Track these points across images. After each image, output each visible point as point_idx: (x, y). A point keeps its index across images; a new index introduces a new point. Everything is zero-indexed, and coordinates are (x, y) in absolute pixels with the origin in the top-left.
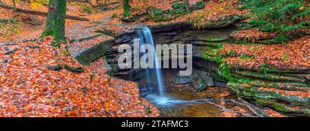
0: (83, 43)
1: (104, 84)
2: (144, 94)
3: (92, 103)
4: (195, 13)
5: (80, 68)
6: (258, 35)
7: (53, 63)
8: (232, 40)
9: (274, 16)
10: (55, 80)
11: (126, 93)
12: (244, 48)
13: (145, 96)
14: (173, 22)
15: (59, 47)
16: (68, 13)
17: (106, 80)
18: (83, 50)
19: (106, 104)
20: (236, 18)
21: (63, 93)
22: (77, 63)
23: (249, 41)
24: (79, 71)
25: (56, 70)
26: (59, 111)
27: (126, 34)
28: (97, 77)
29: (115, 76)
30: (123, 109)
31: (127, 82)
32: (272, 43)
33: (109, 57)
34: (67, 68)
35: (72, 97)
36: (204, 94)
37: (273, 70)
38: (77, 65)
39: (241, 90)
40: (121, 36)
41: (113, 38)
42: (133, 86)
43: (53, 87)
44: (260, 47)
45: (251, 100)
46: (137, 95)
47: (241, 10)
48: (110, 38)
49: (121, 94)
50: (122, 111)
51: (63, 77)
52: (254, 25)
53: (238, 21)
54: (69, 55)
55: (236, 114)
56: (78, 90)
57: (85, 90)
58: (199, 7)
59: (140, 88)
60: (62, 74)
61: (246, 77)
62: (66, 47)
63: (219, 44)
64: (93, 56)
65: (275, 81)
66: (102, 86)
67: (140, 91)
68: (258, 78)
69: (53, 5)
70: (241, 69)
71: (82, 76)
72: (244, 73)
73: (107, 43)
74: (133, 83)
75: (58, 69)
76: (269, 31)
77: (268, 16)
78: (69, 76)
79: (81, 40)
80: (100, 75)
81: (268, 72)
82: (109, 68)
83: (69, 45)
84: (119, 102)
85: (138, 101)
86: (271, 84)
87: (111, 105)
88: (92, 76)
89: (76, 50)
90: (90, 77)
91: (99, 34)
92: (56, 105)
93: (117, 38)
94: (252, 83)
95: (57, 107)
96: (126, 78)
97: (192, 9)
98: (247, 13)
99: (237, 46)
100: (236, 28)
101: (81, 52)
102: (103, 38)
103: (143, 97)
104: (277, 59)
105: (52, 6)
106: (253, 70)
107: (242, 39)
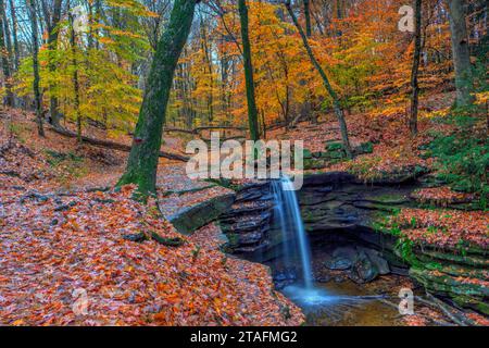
0: (184, 197)
1: (215, 268)
2: (280, 285)
3: (193, 300)
4: (360, 159)
5: (177, 239)
6: (450, 196)
7: (134, 229)
8: (413, 203)
9: (471, 170)
10: (134, 259)
11: (252, 283)
12: (431, 216)
13: (282, 288)
14: (327, 170)
15: (146, 203)
16: (164, 149)
17: (218, 260)
18: (185, 209)
19: (218, 302)
20: (418, 169)
21: (145, 281)
22: (173, 230)
23: (438, 205)
24: (175, 244)
25: (136, 241)
26: (137, 312)
27: (255, 186)
28: (204, 255)
29: (235, 253)
30: (244, 310)
31: (252, 265)
32: (470, 210)
33: (225, 222)
34: (155, 238)
35: (160, 289)
36: (374, 286)
37: (475, 250)
38: (173, 233)
39: (430, 281)
40: (246, 189)
41: (233, 193)
42: (262, 273)
43: (130, 269)
44: (454, 215)
45: (446, 298)
46: (269, 287)
47: (425, 157)
48: (229, 192)
49: (242, 284)
50: (243, 315)
51: (147, 254)
52: (444, 182)
53: (421, 174)
54: (161, 216)
55: (424, 320)
56: (171, 276)
57: (182, 277)
58: (365, 150)
59: (275, 274)
60: (146, 248)
61: (437, 260)
62: (157, 203)
63: (395, 208)
64: (199, 220)
65: (479, 267)
66: (211, 271)
67: (274, 280)
68: (454, 263)
69: (141, 135)
70: (429, 248)
71: (179, 253)
72: (434, 254)
73: (223, 199)
74: (263, 267)
75: (140, 239)
76: (465, 191)
77: (462, 169)
78: (157, 253)
79: (182, 193)
80: (210, 251)
81: (469, 254)
82: (224, 240)
83: (161, 199)
84: (238, 299)
85: (270, 297)
86: (474, 272)
87: (225, 304)
88: (196, 254)
89: (172, 209)
90: (192, 254)
91: (211, 184)
92: (132, 302)
93: (239, 192)
94: (446, 269)
95: (134, 306)
96: (251, 257)
97: (354, 153)
98: (433, 163)
99: (421, 212)
100: (419, 185)
101: (181, 211)
102: (216, 192)
103: (279, 289)
104: (478, 233)
105: (138, 138)
106: (447, 250)
107: (428, 201)
